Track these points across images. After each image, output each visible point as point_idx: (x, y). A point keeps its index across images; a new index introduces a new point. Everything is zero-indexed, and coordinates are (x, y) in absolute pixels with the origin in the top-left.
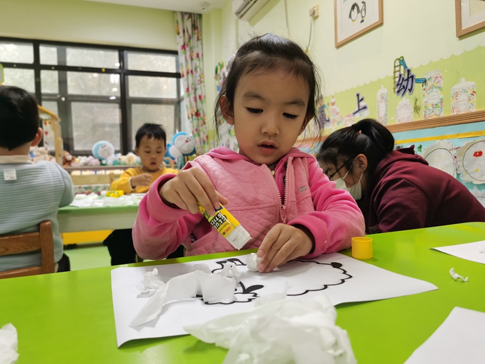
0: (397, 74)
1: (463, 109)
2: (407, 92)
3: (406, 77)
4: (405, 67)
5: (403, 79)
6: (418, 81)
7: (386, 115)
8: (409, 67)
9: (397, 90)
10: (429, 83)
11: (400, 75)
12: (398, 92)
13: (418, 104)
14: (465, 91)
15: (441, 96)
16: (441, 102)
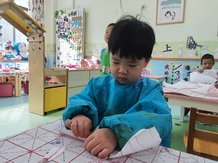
0: (189, 42)
1: (216, 57)
2: (193, 49)
4: (193, 40)
5: (191, 44)
6: (198, 46)
7: (182, 54)
8: (195, 40)
9: (188, 47)
10: (203, 47)
11: (190, 43)
12: (189, 48)
13: (197, 53)
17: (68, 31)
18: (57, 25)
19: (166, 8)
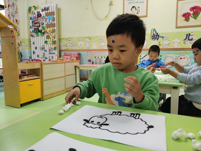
0: (152, 34)
1: (176, 47)
2: (156, 40)
3: (156, 35)
6: (161, 37)
7: (147, 45)
8: (157, 32)
9: (152, 38)
10: (165, 38)
13: (160, 43)
14: (177, 42)
15: (169, 42)
17: (42, 26)
18: (31, 21)
19: (132, 3)
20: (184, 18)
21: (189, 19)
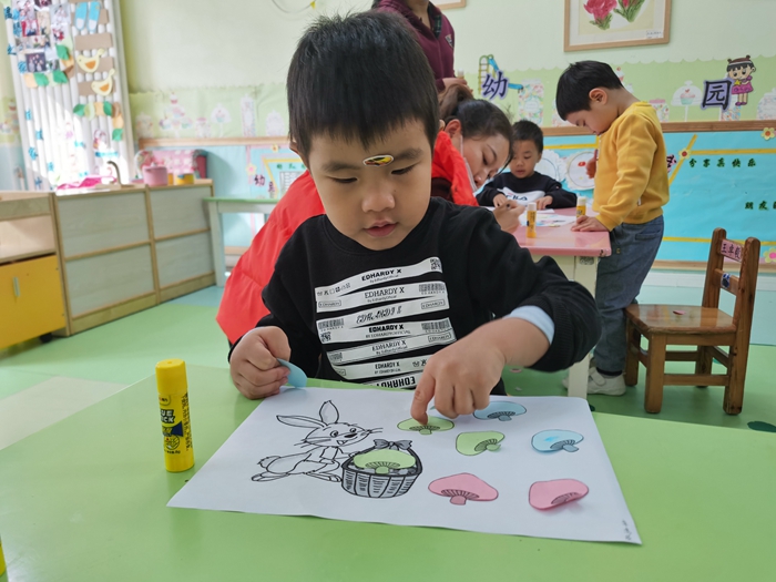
0: (484, 74)
2: (498, 95)
3: (496, 79)
4: (496, 67)
5: (492, 80)
6: (513, 86)
8: (501, 68)
10: (527, 91)
11: (488, 76)
12: (485, 94)
13: (511, 111)
15: (541, 107)
16: (541, 113)
17: (59, 43)
20: (592, 17)
21: (608, 19)
